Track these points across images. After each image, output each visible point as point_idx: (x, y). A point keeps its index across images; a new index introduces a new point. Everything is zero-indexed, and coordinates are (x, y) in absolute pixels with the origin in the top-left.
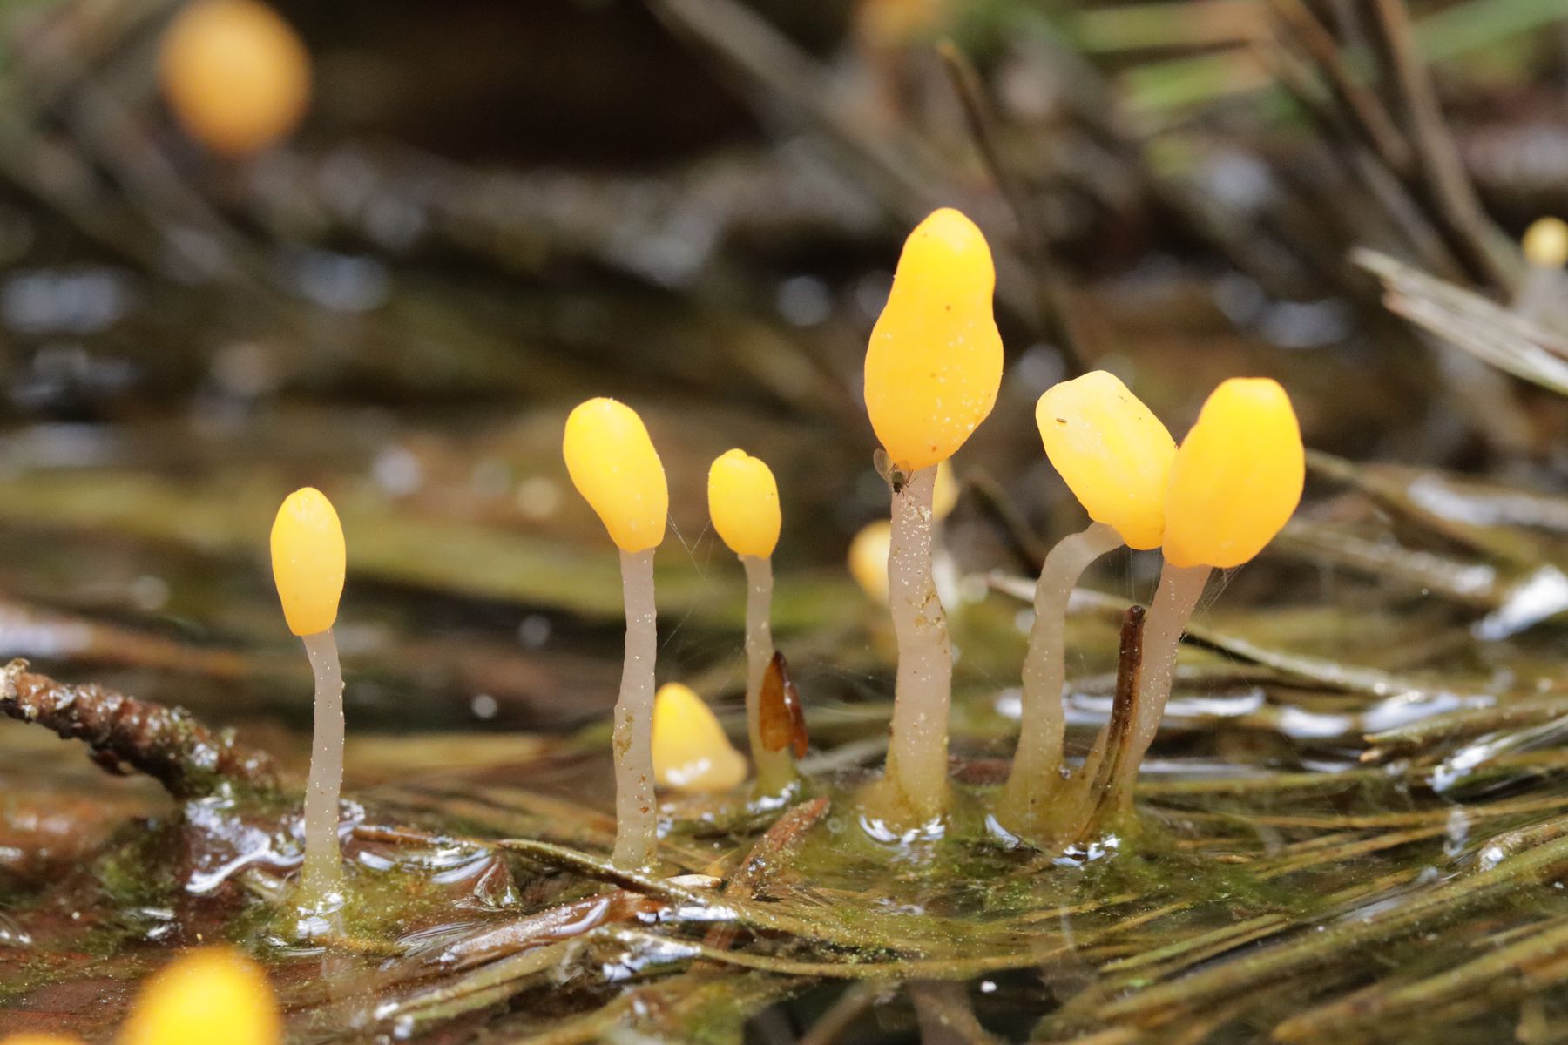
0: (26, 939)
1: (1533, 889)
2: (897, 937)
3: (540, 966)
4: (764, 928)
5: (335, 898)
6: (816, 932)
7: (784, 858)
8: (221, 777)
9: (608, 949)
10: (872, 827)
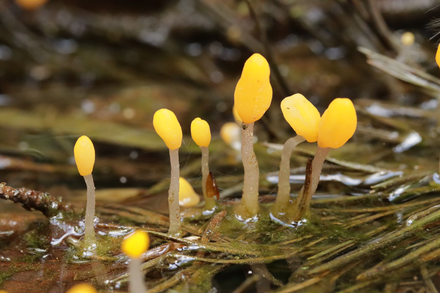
0: (8, 259)
1: (421, 231)
2: (249, 251)
3: (153, 264)
4: (213, 251)
5: (94, 245)
6: (227, 251)
7: (216, 229)
8: (59, 211)
9: (172, 260)
10: (238, 217)
